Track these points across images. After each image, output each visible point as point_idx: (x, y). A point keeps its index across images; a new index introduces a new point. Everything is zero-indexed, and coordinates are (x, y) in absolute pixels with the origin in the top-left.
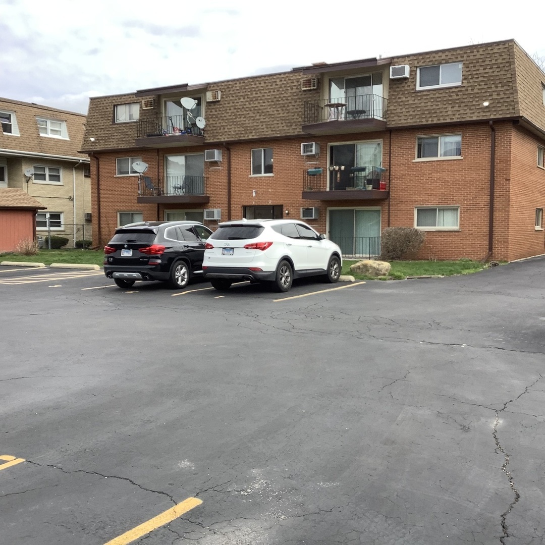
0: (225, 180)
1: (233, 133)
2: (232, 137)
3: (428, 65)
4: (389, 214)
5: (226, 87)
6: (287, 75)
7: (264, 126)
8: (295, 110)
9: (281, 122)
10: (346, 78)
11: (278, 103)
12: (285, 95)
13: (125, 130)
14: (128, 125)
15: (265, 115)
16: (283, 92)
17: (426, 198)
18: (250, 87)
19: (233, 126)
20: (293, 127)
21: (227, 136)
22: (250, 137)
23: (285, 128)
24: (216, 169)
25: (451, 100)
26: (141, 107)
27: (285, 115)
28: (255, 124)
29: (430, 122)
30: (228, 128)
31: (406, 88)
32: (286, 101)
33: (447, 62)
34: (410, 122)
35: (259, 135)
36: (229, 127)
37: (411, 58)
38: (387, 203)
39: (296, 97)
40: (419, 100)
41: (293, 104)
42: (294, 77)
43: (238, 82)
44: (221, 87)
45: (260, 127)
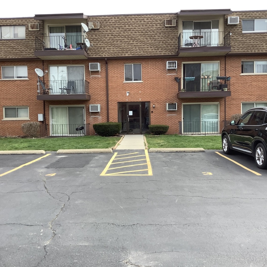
0: (103, 85)
1: (112, 52)
2: (112, 55)
3: (248, 19)
4: (225, 107)
5: (103, 20)
6: (152, 16)
7: (137, 49)
8: (160, 39)
9: (150, 46)
10: (194, 22)
11: (146, 34)
12: (152, 29)
13: (12, 45)
14: (15, 41)
15: (137, 41)
16: (150, 27)
17: (249, 96)
18: (123, 21)
19: (112, 47)
20: (160, 50)
21: (107, 54)
22: (127, 55)
23: (154, 50)
24: (96, 77)
25: (264, 40)
26: (27, 29)
27: (153, 42)
28: (130, 47)
29: (253, 52)
30: (107, 49)
31: (236, 31)
32: (152, 33)
33: (260, 18)
34: (241, 51)
35: (134, 54)
36: (108, 47)
37: (238, 13)
38: (223, 100)
39: (160, 31)
40: (245, 38)
41: (159, 35)
42: (157, 18)
43: (113, 17)
44: (99, 20)
45: (134, 49)
